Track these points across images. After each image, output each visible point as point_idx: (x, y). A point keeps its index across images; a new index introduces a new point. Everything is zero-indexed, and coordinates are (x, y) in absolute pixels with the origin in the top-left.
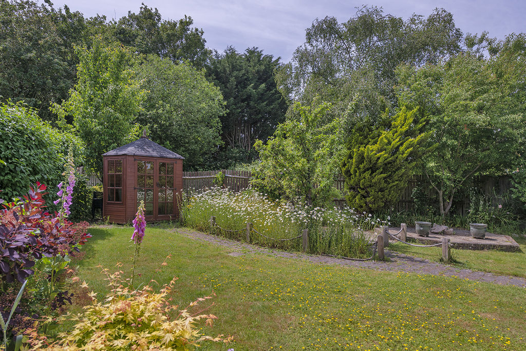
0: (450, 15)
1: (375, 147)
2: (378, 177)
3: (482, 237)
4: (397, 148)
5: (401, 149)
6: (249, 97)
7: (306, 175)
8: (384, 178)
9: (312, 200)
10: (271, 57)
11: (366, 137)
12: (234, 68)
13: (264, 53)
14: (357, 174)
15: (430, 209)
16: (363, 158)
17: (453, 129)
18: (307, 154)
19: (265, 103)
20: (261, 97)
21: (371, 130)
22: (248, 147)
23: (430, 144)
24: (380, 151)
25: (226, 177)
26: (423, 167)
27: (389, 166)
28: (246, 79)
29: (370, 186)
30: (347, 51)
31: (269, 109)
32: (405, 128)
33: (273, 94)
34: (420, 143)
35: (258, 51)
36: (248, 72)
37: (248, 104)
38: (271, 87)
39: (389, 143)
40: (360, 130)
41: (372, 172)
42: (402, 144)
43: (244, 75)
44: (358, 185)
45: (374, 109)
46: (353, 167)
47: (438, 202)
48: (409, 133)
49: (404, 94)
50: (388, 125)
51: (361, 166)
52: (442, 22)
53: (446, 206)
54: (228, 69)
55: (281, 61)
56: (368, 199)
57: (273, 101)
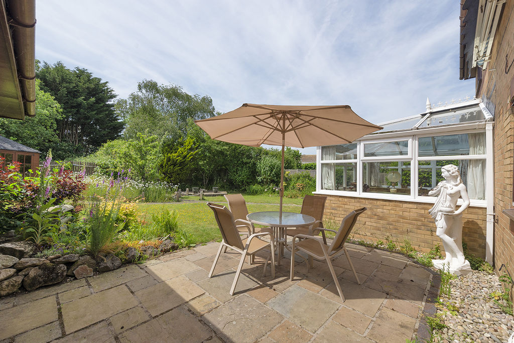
0: (211, 100)
1: (176, 154)
2: (177, 168)
3: (217, 192)
4: (186, 156)
5: (188, 156)
6: (79, 105)
7: (142, 167)
8: (180, 169)
9: (145, 179)
10: (100, 80)
11: (171, 149)
12: (63, 80)
13: (94, 76)
14: (167, 167)
15: (199, 183)
16: (170, 159)
17: (209, 149)
18: (142, 158)
19: (95, 112)
20: (91, 107)
21: (174, 146)
22: (76, 142)
23: (200, 154)
24: (178, 156)
25: (73, 166)
26: (198, 164)
27: (182, 164)
28: (76, 91)
29: (173, 173)
30: (162, 100)
31: (97, 117)
32: (189, 147)
33: (102, 107)
34: (195, 154)
35: (87, 72)
36: (77, 86)
37: (78, 111)
38: (99, 101)
39: (183, 153)
40: (168, 145)
41: (174, 166)
42: (188, 154)
43: (74, 87)
44: (167, 172)
45: (176, 137)
46: (165, 163)
47: (203, 179)
48: (191, 149)
49: (190, 130)
50: (182, 144)
51: (169, 163)
52: (207, 102)
53: (205, 181)
54: (57, 80)
55: (108, 85)
56: (172, 179)
57: (101, 112)
